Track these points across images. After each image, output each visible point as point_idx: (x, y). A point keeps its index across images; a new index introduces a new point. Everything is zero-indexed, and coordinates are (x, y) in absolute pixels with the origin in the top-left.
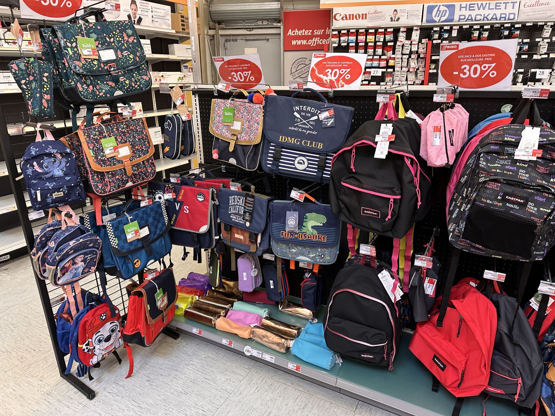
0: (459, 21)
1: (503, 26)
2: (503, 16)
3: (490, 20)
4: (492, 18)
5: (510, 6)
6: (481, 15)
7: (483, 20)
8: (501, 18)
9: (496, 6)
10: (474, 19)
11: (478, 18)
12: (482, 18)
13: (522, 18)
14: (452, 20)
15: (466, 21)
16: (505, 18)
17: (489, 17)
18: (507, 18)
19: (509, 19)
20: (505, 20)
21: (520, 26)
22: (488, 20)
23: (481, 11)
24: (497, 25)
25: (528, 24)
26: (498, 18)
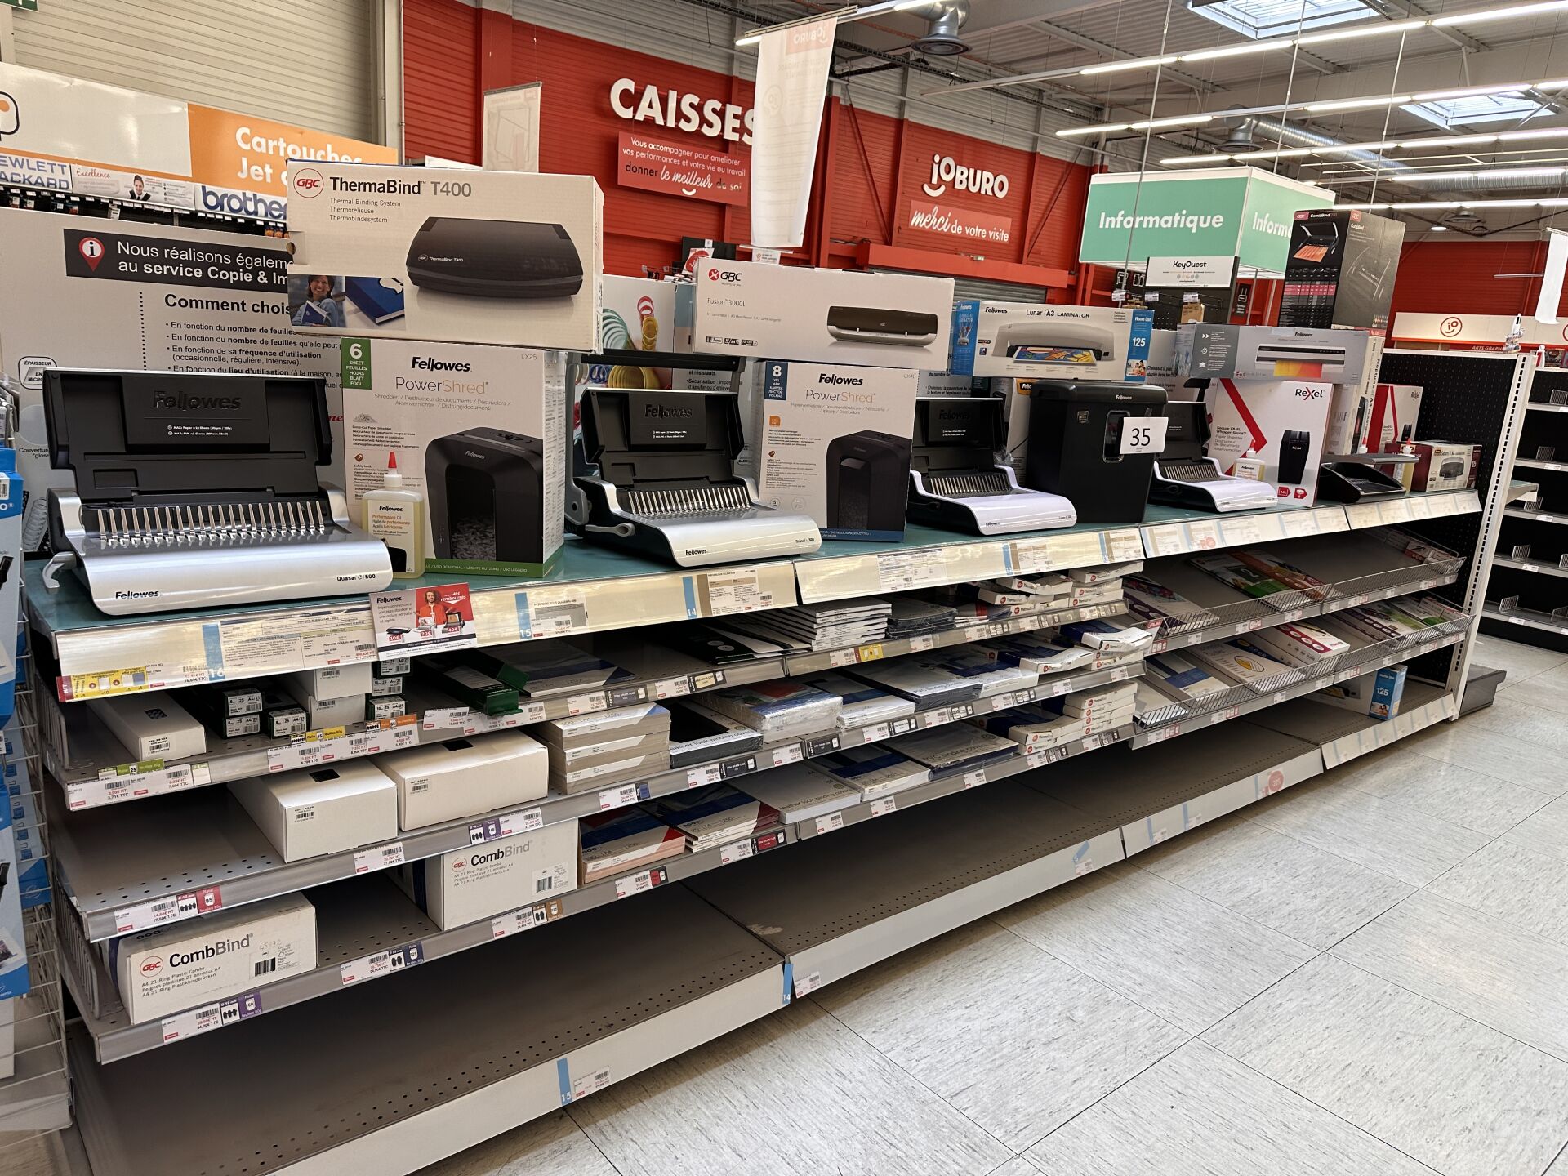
1: (54, 196)
2: (51, 181)
3: (34, 185)
4: (36, 183)
5: (57, 169)
6: (19, 175)
7: (24, 183)
8: (49, 184)
9: (38, 166)
10: (9, 179)
11: (16, 178)
12: (22, 179)
13: (77, 188)
16: (55, 184)
17: (33, 180)
18: (58, 186)
19: (60, 188)
20: (55, 187)
21: (77, 199)
22: (31, 184)
23: (17, 170)
24: (45, 193)
25: (87, 199)
26: (46, 184)
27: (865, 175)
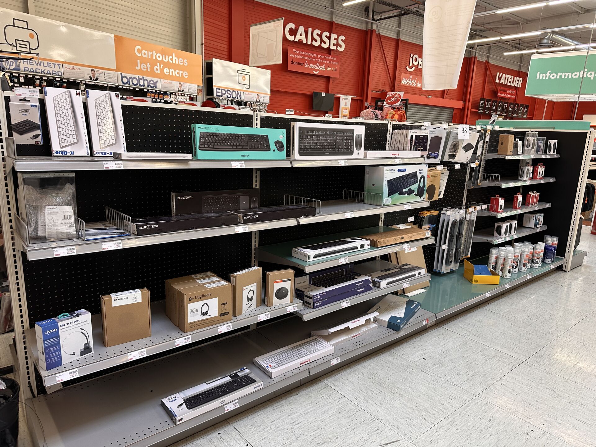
0: (24, 71)
1: (55, 79)
3: (46, 74)
5: (57, 66)
6: (40, 70)
7: (42, 73)
8: (53, 73)
9: (48, 65)
10: (35, 71)
11: (38, 71)
13: (66, 76)
14: (19, 70)
15: (29, 72)
17: (46, 72)
19: (58, 75)
20: (56, 75)
21: (66, 81)
23: (38, 67)
24: (51, 78)
25: (71, 80)
27: (384, 63)
